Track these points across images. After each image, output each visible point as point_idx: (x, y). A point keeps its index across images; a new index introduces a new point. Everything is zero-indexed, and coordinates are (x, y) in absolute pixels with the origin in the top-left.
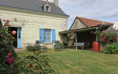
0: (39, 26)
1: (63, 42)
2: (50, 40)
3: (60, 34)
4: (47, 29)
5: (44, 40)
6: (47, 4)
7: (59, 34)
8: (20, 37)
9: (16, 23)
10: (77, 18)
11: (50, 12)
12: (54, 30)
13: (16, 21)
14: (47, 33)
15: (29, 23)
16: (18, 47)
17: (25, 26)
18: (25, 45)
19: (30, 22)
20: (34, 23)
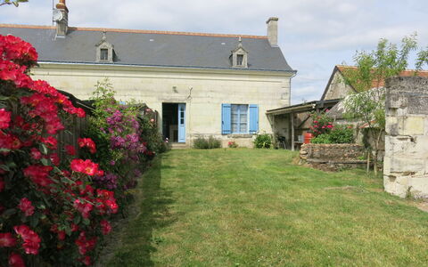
0: (221, 99)
1: (277, 134)
2: (246, 128)
3: (270, 114)
4: (239, 105)
5: (232, 128)
6: (240, 50)
7: (267, 114)
8: (182, 122)
9: (176, 94)
10: (336, 69)
11: (246, 67)
12: (255, 107)
13: (176, 91)
14: (239, 112)
15: (201, 95)
16: (179, 141)
17: (193, 100)
18: (192, 138)
19: (201, 91)
20: (209, 94)
